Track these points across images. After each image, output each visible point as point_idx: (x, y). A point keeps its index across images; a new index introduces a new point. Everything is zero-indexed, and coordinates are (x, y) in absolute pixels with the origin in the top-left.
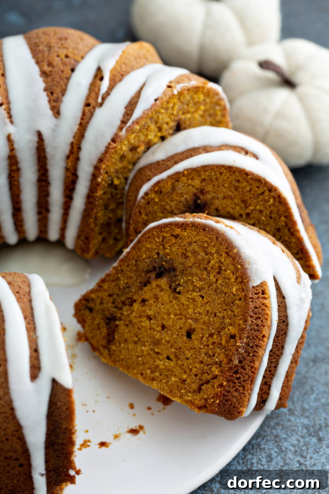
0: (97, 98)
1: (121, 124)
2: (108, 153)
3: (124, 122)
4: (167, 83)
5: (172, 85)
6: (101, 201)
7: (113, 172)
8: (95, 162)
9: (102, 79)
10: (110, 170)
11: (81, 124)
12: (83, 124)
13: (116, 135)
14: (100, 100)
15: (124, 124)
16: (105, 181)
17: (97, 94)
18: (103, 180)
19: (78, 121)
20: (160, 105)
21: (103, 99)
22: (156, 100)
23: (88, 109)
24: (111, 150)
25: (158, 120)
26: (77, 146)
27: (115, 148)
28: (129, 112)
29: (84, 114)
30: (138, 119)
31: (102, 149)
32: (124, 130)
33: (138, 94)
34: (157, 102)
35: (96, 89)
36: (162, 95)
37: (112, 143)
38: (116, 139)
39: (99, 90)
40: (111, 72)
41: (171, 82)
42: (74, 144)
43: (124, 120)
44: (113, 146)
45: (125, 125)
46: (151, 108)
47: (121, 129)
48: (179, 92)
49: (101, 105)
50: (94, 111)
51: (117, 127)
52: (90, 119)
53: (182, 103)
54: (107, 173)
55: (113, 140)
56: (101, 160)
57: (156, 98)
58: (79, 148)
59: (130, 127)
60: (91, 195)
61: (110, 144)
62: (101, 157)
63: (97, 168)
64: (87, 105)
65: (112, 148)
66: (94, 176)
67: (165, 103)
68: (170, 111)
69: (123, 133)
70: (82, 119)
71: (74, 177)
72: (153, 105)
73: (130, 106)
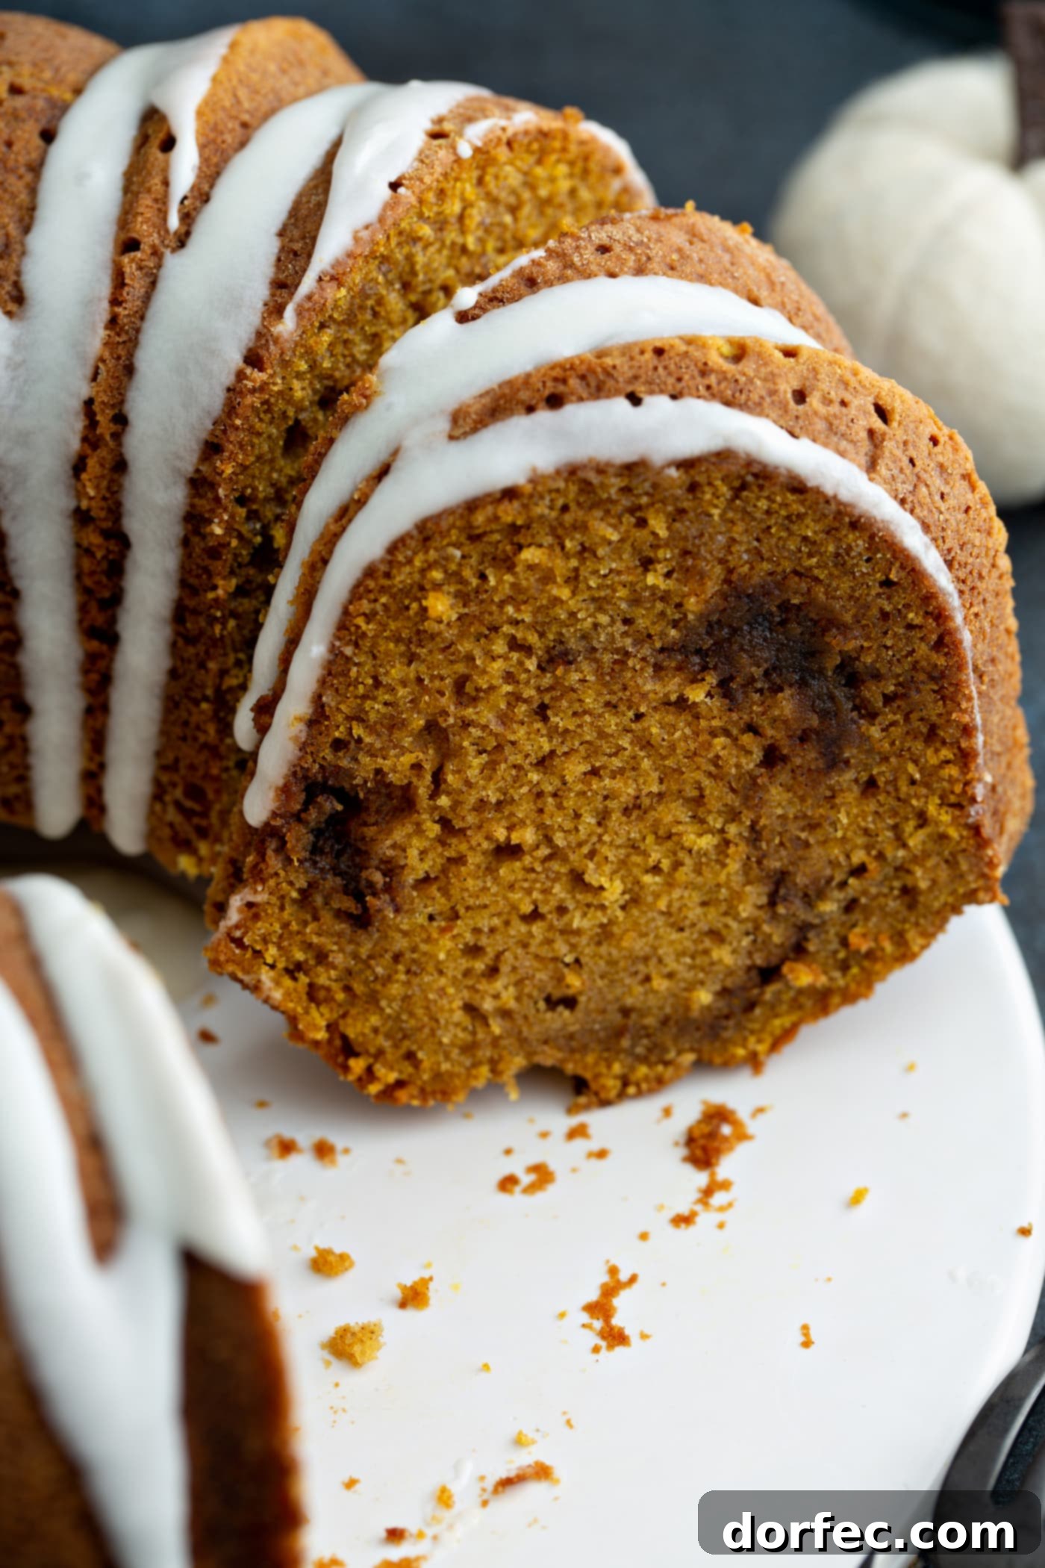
0: (163, 214)
1: (273, 295)
2: (240, 411)
3: (283, 285)
4: (428, 126)
5: (447, 126)
6: (232, 623)
7: (267, 500)
8: (189, 462)
9: (169, 144)
10: (255, 489)
11: (113, 322)
12: (123, 320)
13: (262, 335)
14: (174, 222)
15: (284, 293)
16: (240, 537)
17: (162, 202)
18: (229, 528)
19: (102, 311)
20: (413, 200)
21: (188, 218)
22: (394, 186)
23: (132, 260)
24: (249, 399)
25: (414, 273)
26: (110, 413)
27: (263, 388)
28: (297, 246)
29: (119, 280)
30: (337, 264)
31: (214, 400)
32: (289, 312)
33: (322, 180)
34: (402, 190)
35: (156, 182)
36: (416, 164)
37: (248, 371)
38: (263, 352)
39: (166, 183)
40: (200, 114)
41: (440, 120)
42: (96, 407)
43: (282, 276)
44: (254, 381)
45: (292, 294)
46: (381, 219)
47: (275, 310)
48: (477, 150)
49: (182, 240)
50: (159, 266)
51: (260, 305)
52: (147, 298)
53: (494, 201)
54: (242, 500)
55: (253, 359)
56: (212, 449)
57: (393, 179)
58: (121, 420)
59: (309, 298)
60: (191, 603)
61: (240, 375)
62: (212, 433)
63: (199, 484)
64: (129, 245)
65: (253, 391)
66: (194, 521)
67: (431, 197)
68: (452, 235)
69: (288, 325)
70: (115, 301)
71: (113, 546)
72: (390, 206)
73: (295, 225)
